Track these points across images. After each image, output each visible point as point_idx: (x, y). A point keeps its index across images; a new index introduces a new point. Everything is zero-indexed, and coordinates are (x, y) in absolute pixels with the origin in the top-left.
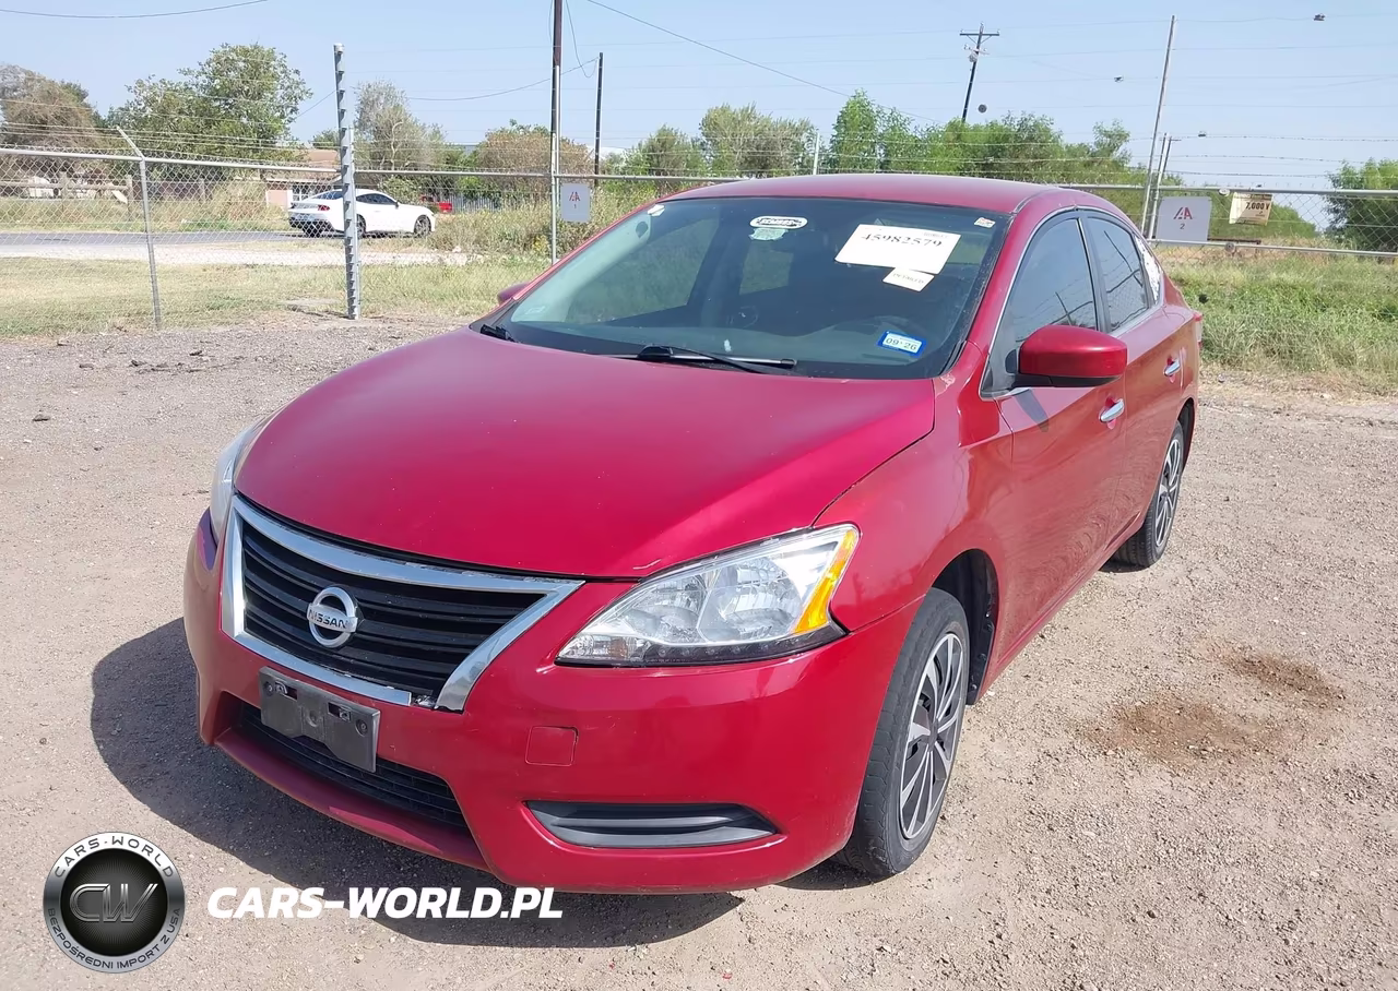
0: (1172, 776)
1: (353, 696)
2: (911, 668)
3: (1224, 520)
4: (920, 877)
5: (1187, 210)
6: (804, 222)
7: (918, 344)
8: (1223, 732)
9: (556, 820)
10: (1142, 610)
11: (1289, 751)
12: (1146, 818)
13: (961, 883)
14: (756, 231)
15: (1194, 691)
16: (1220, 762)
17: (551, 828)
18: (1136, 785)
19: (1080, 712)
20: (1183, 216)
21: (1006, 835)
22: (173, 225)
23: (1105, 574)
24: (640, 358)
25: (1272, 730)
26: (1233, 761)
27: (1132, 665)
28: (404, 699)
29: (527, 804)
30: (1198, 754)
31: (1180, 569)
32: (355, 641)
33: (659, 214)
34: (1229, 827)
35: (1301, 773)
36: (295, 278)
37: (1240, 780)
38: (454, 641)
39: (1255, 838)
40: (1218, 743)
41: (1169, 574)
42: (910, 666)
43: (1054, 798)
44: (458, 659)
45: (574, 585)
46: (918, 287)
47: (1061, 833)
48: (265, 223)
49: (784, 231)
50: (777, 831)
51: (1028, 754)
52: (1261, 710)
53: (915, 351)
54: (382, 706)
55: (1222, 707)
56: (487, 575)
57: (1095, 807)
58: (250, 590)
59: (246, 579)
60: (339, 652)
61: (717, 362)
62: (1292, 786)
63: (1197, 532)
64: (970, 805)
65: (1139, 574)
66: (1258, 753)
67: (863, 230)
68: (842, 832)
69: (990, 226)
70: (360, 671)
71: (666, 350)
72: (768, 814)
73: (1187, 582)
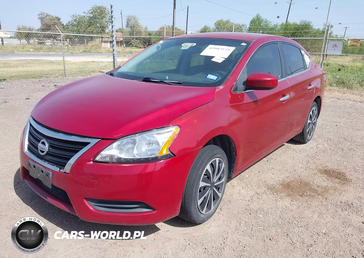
0: (292, 201)
1: (47, 168)
2: (200, 167)
3: (334, 131)
4: (208, 225)
5: (336, 45)
6: (195, 44)
7: (216, 77)
8: (311, 189)
9: (94, 204)
10: (300, 155)
11: (329, 196)
12: (279, 212)
13: (219, 228)
14: (183, 47)
15: (306, 178)
16: (307, 198)
17: (93, 206)
18: (280, 204)
19: (271, 182)
20: (335, 47)
21: (237, 215)
22: (78, 52)
23: (292, 145)
24: (143, 81)
25: (326, 190)
26: (311, 198)
27: (291, 170)
28: (57, 169)
29: (86, 199)
30: (301, 196)
31: (315, 144)
32: (48, 154)
33: (162, 43)
34: (303, 216)
35: (330, 202)
36: (104, 65)
37: (311, 203)
38: (69, 155)
39: (310, 220)
40: (308, 193)
41: (312, 145)
42: (200, 166)
43: (254, 206)
44: (69, 159)
45: (98, 140)
46: (220, 62)
47: (253, 215)
48: (101, 51)
49: (189, 47)
50: (154, 210)
51: (252, 193)
52: (324, 184)
53: (215, 79)
54: (53, 171)
55: (313, 183)
56: (77, 137)
57: (265, 209)
58: (29, 140)
59: (29, 137)
60: (45, 157)
61: (161, 82)
62: (326, 206)
63: (324, 134)
64: (230, 206)
65: (302, 145)
66: (319, 196)
67: (210, 46)
68: (176, 211)
69: (245, 45)
70: (50, 162)
71: (149, 78)
72: (150, 205)
73: (316, 148)
